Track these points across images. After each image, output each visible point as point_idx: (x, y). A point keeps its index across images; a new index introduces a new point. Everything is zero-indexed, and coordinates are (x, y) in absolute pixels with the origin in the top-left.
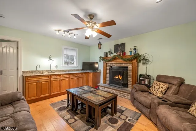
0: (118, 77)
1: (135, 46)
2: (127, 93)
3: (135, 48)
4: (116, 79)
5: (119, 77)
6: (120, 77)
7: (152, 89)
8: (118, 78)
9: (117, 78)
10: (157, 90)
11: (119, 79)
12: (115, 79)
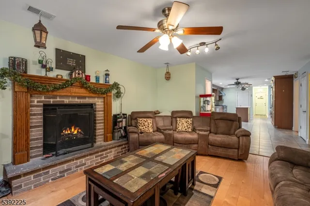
0: (71, 132)
1: (107, 70)
2: (110, 149)
3: (107, 72)
4: (66, 135)
5: (73, 130)
6: (75, 129)
7: (142, 128)
8: (69, 132)
9: (69, 134)
10: (148, 127)
11: (72, 134)
12: (63, 135)
